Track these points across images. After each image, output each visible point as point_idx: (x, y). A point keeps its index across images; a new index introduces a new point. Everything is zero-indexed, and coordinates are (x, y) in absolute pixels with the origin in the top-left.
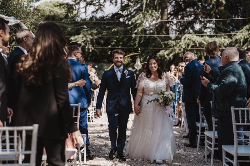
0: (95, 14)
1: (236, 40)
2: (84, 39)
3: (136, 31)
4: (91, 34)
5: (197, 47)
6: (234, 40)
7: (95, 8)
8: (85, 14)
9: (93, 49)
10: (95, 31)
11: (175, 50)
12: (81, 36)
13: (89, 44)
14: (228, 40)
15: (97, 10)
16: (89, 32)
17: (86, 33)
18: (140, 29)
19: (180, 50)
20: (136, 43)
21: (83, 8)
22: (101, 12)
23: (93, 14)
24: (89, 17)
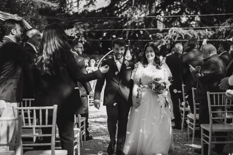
0: (87, 8)
1: (219, 32)
2: (78, 32)
3: (126, 25)
4: (84, 28)
5: (183, 39)
6: (217, 32)
7: (87, 2)
8: (78, 8)
9: (86, 41)
10: (87, 25)
11: (162, 41)
12: (74, 29)
13: (82, 36)
14: (212, 32)
15: (89, 4)
16: (82, 26)
17: (79, 26)
18: (130, 22)
19: (167, 42)
20: (126, 35)
21: (76, 2)
22: (93, 6)
23: (85, 8)
24: (81, 11)
